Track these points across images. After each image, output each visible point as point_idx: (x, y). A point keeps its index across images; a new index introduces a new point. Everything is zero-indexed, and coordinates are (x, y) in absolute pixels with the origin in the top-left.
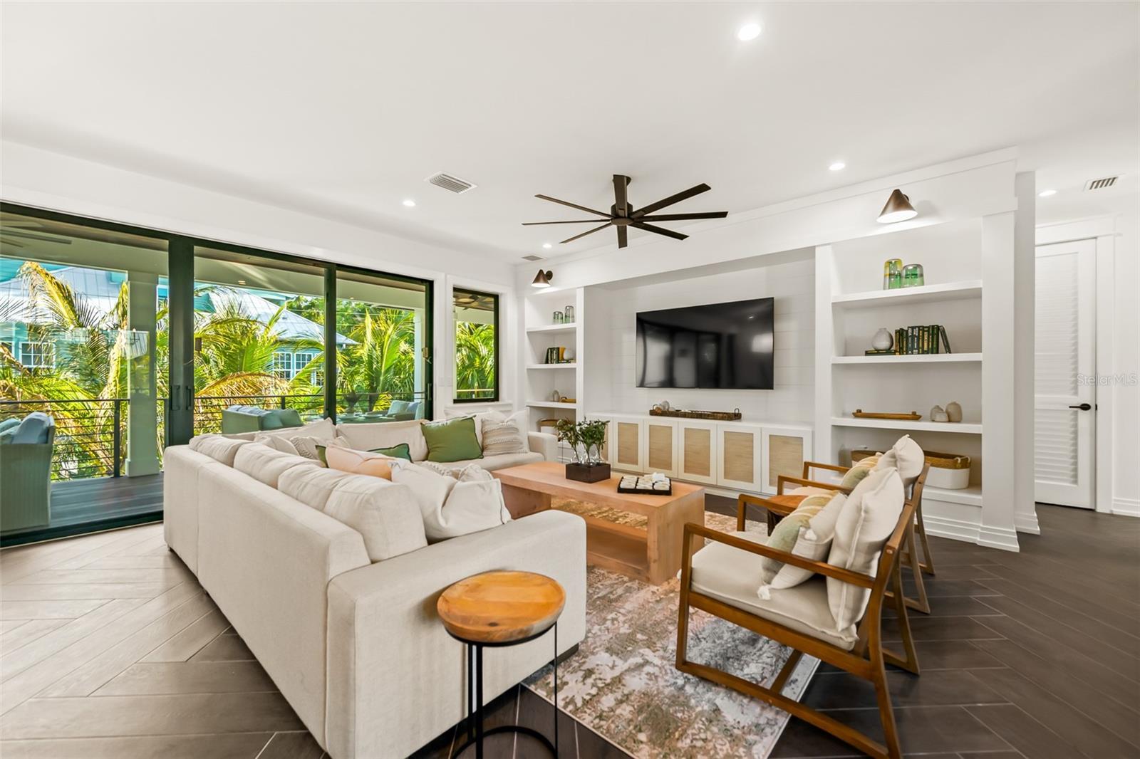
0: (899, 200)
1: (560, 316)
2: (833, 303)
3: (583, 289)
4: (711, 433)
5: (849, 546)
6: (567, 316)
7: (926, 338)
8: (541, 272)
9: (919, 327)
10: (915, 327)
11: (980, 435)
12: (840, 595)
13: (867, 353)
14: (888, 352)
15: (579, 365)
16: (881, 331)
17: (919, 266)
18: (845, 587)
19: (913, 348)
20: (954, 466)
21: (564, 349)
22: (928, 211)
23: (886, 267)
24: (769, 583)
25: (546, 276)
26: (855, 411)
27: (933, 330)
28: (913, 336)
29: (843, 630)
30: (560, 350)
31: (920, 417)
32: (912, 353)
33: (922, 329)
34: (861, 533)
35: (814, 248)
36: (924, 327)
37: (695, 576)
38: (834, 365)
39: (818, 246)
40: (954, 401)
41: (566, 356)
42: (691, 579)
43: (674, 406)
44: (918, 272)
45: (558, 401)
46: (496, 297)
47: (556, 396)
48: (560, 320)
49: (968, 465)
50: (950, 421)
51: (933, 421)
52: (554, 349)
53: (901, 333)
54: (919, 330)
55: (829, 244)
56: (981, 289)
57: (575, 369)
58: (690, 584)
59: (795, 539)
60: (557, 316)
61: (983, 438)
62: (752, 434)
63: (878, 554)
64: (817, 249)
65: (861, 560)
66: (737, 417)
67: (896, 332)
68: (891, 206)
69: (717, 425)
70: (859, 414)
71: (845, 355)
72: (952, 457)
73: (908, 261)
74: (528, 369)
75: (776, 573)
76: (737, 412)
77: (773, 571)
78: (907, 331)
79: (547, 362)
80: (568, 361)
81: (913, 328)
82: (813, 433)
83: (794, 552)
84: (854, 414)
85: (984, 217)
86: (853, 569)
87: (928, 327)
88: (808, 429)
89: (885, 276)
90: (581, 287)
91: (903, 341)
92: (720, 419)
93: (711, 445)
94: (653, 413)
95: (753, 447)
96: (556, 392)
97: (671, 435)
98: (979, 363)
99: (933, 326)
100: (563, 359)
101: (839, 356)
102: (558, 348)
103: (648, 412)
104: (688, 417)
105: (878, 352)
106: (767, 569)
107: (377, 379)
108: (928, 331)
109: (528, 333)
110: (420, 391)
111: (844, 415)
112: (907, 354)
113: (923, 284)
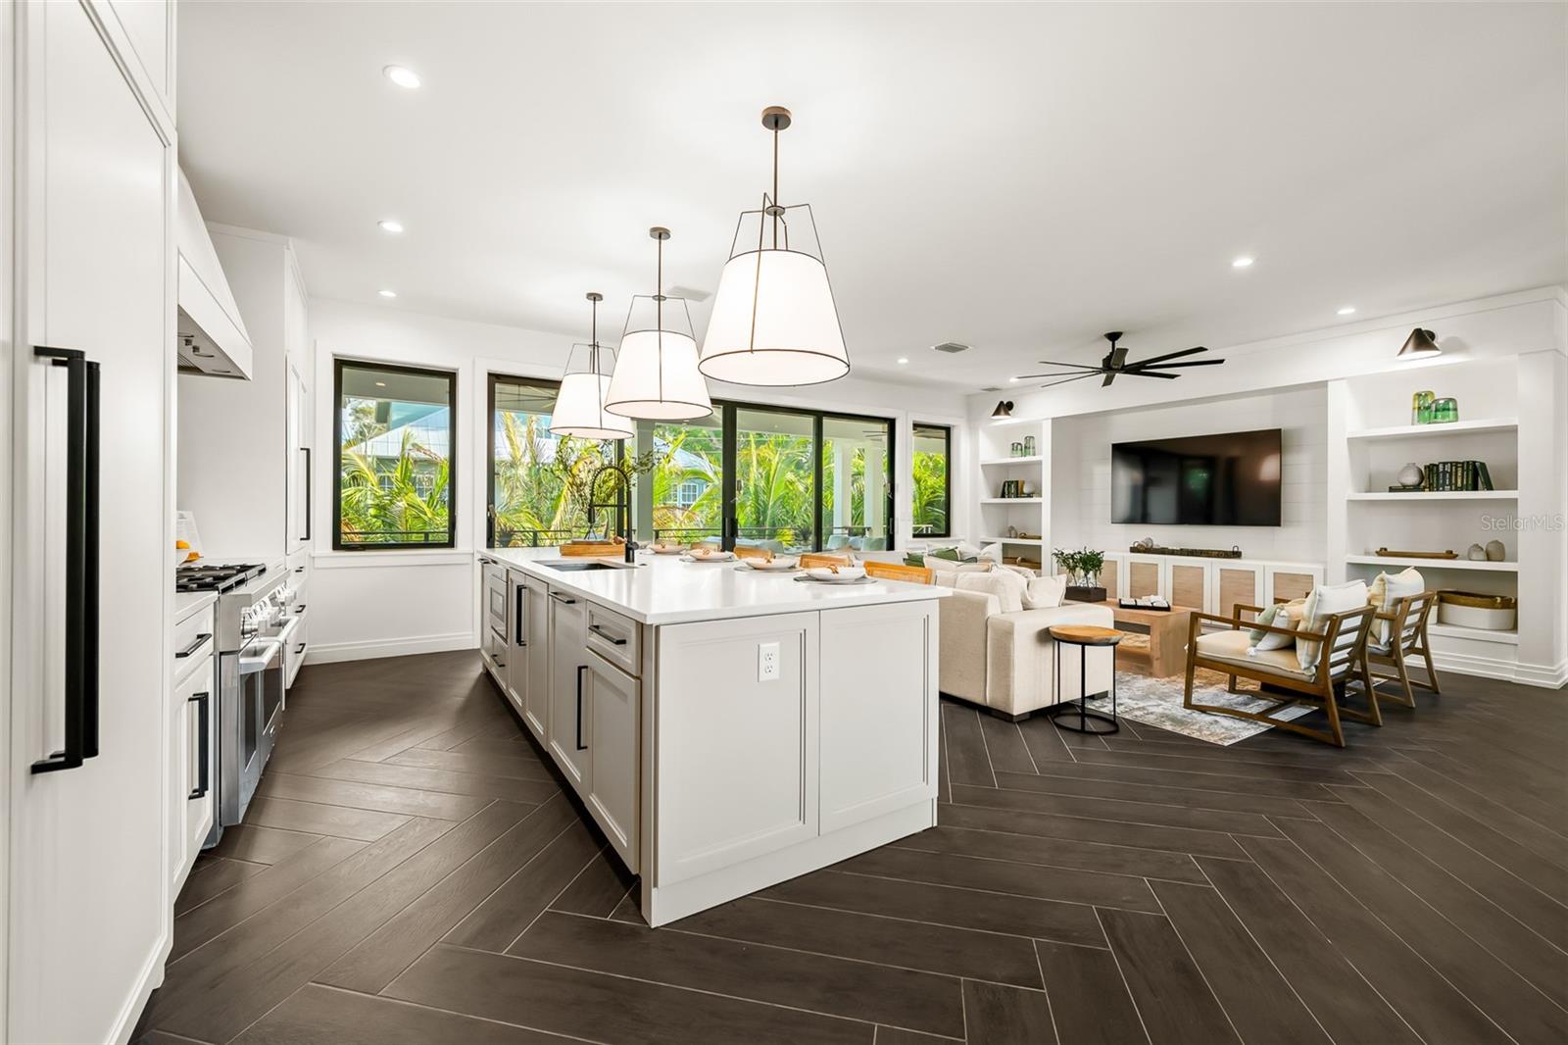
0: (1423, 340)
1: (1019, 447)
2: (1348, 439)
3: (1050, 421)
4: (1205, 570)
5: (1309, 618)
6: (1025, 447)
7: (1459, 474)
8: (1002, 403)
9: (1451, 463)
10: (1447, 463)
11: (1516, 573)
12: (1304, 648)
13: (1391, 490)
14: (1416, 488)
15: (1045, 499)
16: (1409, 466)
17: (1451, 399)
18: (1307, 643)
19: (1444, 484)
20: (1493, 606)
21: (1023, 482)
22: (1456, 346)
23: (1414, 400)
24: (1255, 646)
25: (1006, 407)
26: (1378, 550)
27: (1468, 467)
28: (1444, 472)
29: (1305, 669)
30: (1020, 485)
31: (1457, 556)
32: (1444, 490)
33: (1453, 464)
34: (1317, 608)
35: (1327, 381)
36: (1457, 463)
37: (1199, 646)
38: (1350, 502)
39: (1331, 380)
40: (1496, 539)
41: (1026, 490)
42: (1196, 649)
43: (1158, 543)
44: (1451, 405)
45: (1016, 537)
46: (948, 430)
47: (1013, 532)
48: (1019, 452)
49: (1512, 606)
50: (1489, 560)
51: (1470, 560)
52: (1012, 482)
53: (1432, 469)
54: (1452, 466)
55: (1342, 379)
56: (1517, 426)
57: (1041, 503)
58: (1195, 652)
59: (1273, 617)
60: (1015, 447)
61: (1519, 575)
62: (1254, 572)
63: (1328, 623)
64: (1329, 383)
65: (1317, 625)
66: (1236, 555)
67: (1425, 467)
68: (1410, 346)
69: (1212, 563)
70: (1383, 552)
71: (1369, 490)
72: (1493, 597)
73: (1440, 394)
74: (982, 504)
75: (1260, 640)
76: (1236, 549)
77: (1257, 638)
78: (1437, 466)
79: (1003, 496)
80: (1029, 495)
81: (1444, 464)
82: (1325, 571)
83: (1273, 625)
84: (1377, 552)
85: (1520, 354)
86: (1313, 632)
87: (1463, 463)
88: (1321, 567)
89: (1414, 409)
90: (1047, 419)
91: (1432, 477)
92: (1215, 557)
93: (1205, 583)
94: (1133, 550)
95: (1254, 585)
96: (1012, 528)
97: (1157, 573)
98: (1515, 501)
99: (1468, 462)
100: (1022, 493)
101: (1360, 492)
102: (1017, 482)
103: (1129, 549)
104: (1177, 554)
105: (1405, 488)
106: (1253, 638)
107: (765, 512)
108: (1463, 467)
109: (982, 466)
110: (840, 526)
111: (1367, 553)
112: (1438, 490)
113: (1456, 419)
